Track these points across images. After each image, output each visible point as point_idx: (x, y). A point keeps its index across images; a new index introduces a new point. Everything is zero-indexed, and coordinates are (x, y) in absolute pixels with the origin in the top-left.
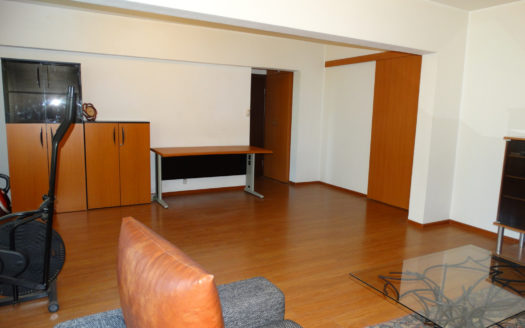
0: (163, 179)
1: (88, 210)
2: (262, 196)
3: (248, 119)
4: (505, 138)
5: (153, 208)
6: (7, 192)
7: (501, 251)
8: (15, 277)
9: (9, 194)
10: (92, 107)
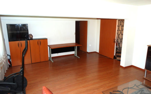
0: (52, 53)
1: (32, 63)
2: (79, 58)
3: (75, 35)
4: (148, 46)
5: (49, 62)
6: (10, 60)
7: (146, 77)
8: (15, 90)
9: (11, 60)
10: (31, 35)
